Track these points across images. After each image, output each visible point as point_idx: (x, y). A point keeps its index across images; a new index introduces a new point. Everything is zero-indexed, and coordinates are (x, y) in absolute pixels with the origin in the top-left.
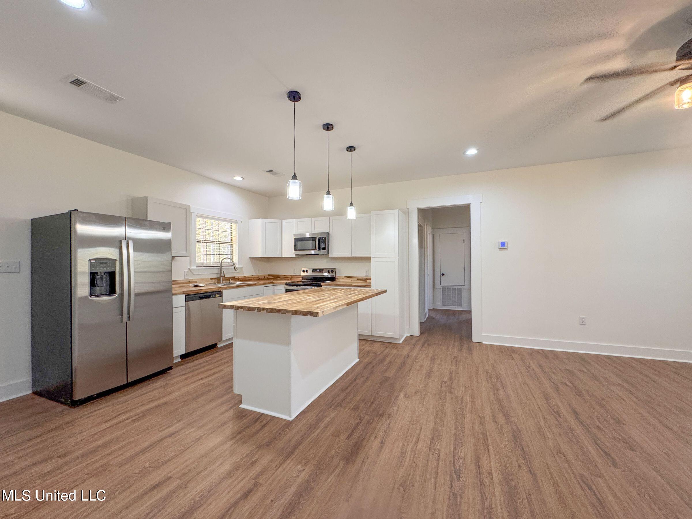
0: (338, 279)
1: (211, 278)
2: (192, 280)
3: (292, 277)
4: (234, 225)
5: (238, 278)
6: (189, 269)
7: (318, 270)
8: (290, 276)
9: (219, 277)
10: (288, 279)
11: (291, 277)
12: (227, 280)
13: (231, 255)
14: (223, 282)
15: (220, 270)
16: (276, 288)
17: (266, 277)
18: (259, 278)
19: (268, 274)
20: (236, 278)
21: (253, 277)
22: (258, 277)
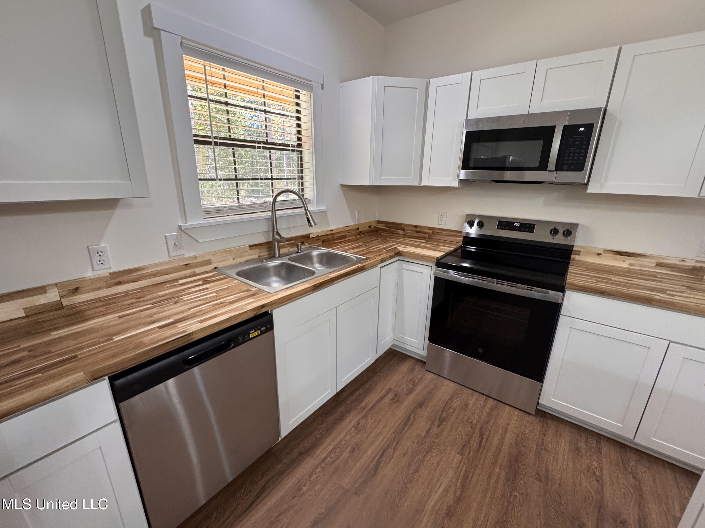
0: (578, 253)
1: (250, 246)
2: (196, 257)
3: (433, 233)
4: (304, 95)
5: (318, 236)
6: (180, 227)
7: (518, 225)
8: (430, 228)
9: (271, 240)
10: (423, 235)
11: (431, 232)
12: (291, 245)
13: (299, 179)
14: (283, 251)
15: (273, 221)
16: (405, 266)
17: (372, 227)
18: (360, 230)
19: (377, 219)
20: (311, 236)
21: (348, 229)
22: (358, 228)
